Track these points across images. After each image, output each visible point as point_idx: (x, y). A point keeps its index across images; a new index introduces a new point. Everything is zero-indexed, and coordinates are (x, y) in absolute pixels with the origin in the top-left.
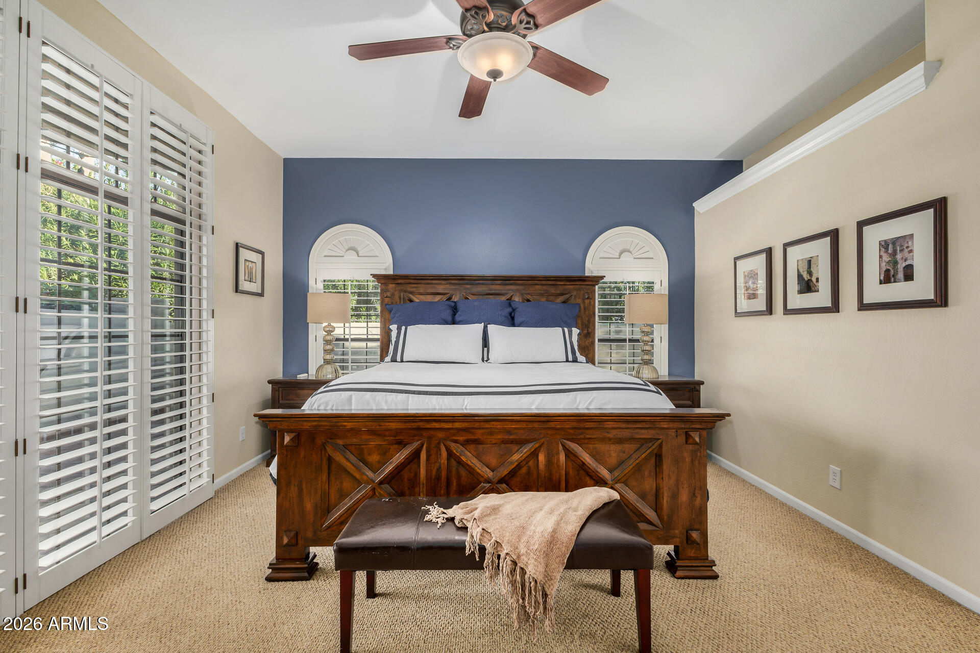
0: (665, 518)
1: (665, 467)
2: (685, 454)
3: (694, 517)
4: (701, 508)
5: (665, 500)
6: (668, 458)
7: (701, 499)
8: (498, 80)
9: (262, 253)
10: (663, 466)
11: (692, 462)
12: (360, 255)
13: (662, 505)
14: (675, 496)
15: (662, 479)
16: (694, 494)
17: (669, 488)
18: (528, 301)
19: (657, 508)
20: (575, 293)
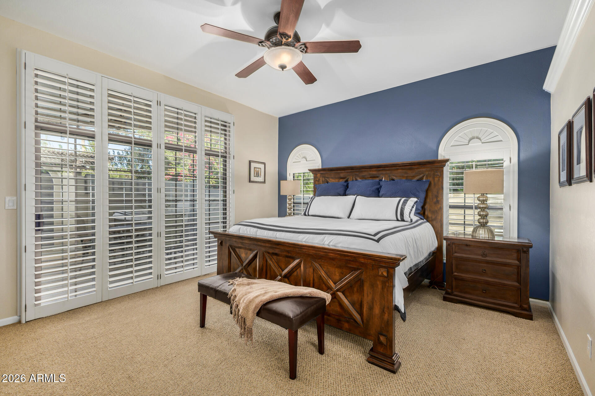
0: (365, 321)
1: (365, 288)
2: (378, 283)
3: (383, 326)
4: (388, 321)
5: (365, 310)
6: (367, 283)
7: (388, 315)
8: (284, 70)
9: (264, 164)
10: (364, 287)
11: (383, 289)
12: (307, 160)
13: (363, 312)
14: (371, 308)
15: (363, 295)
16: (383, 311)
17: (367, 302)
18: (393, 180)
19: (361, 314)
20: (427, 173)
